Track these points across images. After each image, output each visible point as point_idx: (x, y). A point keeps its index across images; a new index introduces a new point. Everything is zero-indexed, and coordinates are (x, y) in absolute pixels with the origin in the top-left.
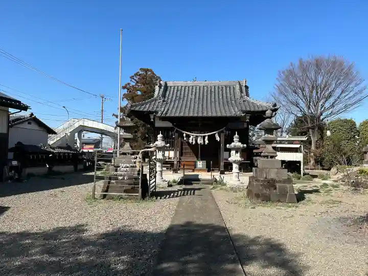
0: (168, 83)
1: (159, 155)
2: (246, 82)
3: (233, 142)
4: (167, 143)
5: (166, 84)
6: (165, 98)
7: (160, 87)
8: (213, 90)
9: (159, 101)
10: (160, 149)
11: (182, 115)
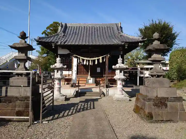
0: (67, 24)
1: (57, 75)
2: (120, 24)
3: (118, 63)
4: (64, 65)
5: (66, 24)
6: (65, 33)
7: (62, 27)
8: (98, 29)
9: (60, 35)
10: (58, 69)
11: (77, 43)
